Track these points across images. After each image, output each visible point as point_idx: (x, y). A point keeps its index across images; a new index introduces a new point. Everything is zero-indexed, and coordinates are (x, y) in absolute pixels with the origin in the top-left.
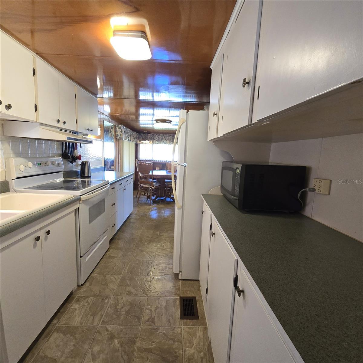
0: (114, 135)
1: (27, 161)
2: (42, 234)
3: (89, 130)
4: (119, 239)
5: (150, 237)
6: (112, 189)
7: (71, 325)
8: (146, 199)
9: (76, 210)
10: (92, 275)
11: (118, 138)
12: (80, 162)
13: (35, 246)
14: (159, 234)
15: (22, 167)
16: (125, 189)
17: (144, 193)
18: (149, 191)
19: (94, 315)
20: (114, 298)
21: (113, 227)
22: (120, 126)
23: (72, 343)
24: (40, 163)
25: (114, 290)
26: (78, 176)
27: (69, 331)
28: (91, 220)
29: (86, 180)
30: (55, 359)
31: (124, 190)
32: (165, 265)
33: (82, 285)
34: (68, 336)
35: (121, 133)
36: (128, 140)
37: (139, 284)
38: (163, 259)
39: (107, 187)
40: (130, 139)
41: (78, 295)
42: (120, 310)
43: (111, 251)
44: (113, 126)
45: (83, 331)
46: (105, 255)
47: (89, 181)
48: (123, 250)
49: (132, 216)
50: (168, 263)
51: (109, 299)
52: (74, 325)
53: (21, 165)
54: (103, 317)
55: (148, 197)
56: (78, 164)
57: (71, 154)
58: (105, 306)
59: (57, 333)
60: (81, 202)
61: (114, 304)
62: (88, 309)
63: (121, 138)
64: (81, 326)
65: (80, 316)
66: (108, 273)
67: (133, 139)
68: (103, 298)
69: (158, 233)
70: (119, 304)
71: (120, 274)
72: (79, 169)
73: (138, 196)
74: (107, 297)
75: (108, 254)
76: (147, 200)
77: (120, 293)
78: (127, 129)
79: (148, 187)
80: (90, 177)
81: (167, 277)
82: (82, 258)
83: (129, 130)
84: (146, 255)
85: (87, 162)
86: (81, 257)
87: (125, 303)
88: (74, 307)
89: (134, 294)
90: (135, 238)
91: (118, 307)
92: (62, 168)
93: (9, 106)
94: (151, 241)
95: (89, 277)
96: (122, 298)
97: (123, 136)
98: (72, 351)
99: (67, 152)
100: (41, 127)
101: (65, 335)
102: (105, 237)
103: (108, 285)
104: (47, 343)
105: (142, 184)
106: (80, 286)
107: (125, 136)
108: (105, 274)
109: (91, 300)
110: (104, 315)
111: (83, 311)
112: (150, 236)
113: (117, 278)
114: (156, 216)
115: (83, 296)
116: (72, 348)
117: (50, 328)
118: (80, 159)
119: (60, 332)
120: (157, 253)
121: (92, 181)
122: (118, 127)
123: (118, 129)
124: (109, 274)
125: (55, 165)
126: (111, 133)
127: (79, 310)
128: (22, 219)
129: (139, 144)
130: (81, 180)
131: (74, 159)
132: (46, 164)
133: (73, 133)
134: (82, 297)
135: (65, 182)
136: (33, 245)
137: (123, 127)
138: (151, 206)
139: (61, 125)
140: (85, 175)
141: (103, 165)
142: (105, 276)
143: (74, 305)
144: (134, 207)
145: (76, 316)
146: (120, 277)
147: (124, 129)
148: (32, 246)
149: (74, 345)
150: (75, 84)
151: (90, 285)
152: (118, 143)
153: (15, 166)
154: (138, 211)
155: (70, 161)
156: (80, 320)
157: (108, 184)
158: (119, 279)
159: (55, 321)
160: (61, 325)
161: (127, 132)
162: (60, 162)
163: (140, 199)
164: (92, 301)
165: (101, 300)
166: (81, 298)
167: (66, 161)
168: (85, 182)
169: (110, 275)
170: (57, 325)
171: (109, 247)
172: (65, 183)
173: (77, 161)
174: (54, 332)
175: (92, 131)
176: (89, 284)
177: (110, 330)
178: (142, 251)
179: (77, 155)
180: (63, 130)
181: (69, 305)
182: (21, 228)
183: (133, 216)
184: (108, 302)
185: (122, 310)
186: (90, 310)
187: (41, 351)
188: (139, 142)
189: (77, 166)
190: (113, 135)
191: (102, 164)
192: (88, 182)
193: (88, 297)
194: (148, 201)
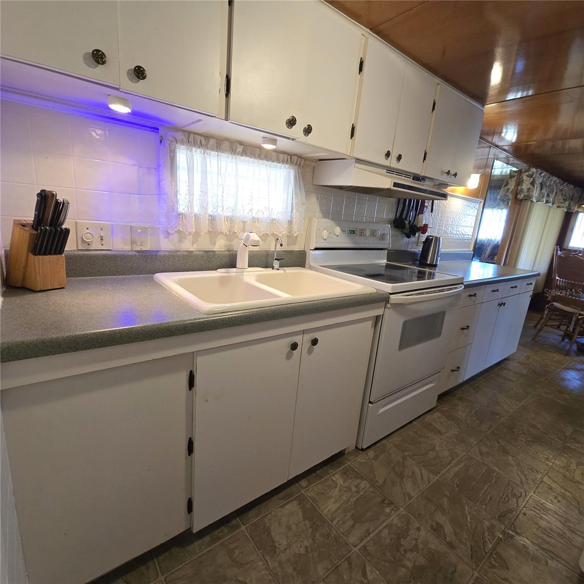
0: (512, 192)
1: (334, 225)
2: (303, 341)
3: (448, 173)
4: (460, 399)
5: (539, 429)
6: (470, 296)
7: (319, 508)
8: (560, 338)
9: (377, 317)
10: (385, 441)
11: (521, 197)
12: (423, 238)
13: (289, 356)
14: (568, 434)
15: (325, 234)
16: (504, 304)
17: (558, 324)
18: (573, 322)
19: (357, 519)
20: (404, 515)
21: (452, 371)
22: (533, 170)
23: (306, 543)
24: (354, 231)
25: (410, 497)
26: (414, 261)
27: (313, 516)
28: (404, 344)
29: (427, 270)
30: (275, 547)
31: (500, 305)
32: (560, 525)
33: (362, 450)
34: (307, 522)
35: (529, 186)
36: (547, 202)
37: (469, 524)
38: (558, 504)
39: (456, 288)
40: (551, 200)
41: (349, 463)
42: (405, 551)
43: (436, 415)
44: (515, 172)
45: (328, 535)
46: (422, 418)
47: (431, 272)
48: (461, 427)
49: (508, 364)
50: (573, 526)
51: (393, 509)
52: (322, 511)
53: (324, 230)
54: (369, 538)
55: (568, 336)
56: (420, 240)
57: (410, 221)
58: (382, 518)
59: (298, 505)
60: (388, 306)
61: (399, 527)
62: (353, 500)
63: (528, 198)
64: (330, 522)
65: (336, 504)
66: (414, 456)
67: (562, 201)
68: (384, 500)
69: (569, 430)
70: (408, 535)
71: (436, 473)
72: (419, 249)
73: (539, 327)
74: (392, 503)
75: (428, 418)
76: (563, 340)
77: (419, 515)
78: (549, 177)
79: (573, 314)
80: (436, 266)
81: (555, 561)
82: (371, 405)
83: (554, 178)
84: (513, 466)
85: (436, 238)
86: (370, 402)
87: (421, 546)
88: (336, 481)
89: (448, 539)
90: (498, 414)
91: (403, 542)
92: (388, 243)
93: (309, 128)
94: (537, 439)
95: (379, 441)
96: (419, 529)
97: (535, 194)
98: (300, 555)
99: (404, 217)
100: (357, 165)
101: (305, 519)
102: (431, 385)
103: (404, 479)
104: (280, 509)
105: (556, 302)
106: (359, 449)
107: (541, 194)
108: (406, 453)
109: (365, 487)
110: (372, 535)
111: (344, 498)
112: (539, 426)
113: (425, 477)
114: (575, 385)
115: (356, 472)
116: (302, 551)
117: (293, 488)
118: (424, 232)
119: (301, 505)
120: (546, 479)
121: (438, 274)
122: (527, 173)
123: (525, 178)
124: (414, 460)
125: (377, 236)
126: (507, 188)
127: (340, 491)
128: (273, 308)
129: (578, 212)
130: (419, 270)
131: (414, 230)
132: (362, 233)
133: (413, 179)
134: (354, 471)
135: (388, 266)
136: (287, 355)
137: (541, 174)
138: (567, 358)
139: (392, 163)
140: (426, 260)
141: (472, 249)
142: (404, 458)
143: (337, 477)
144: (519, 344)
145: (332, 497)
146: (434, 479)
147: (540, 176)
148: (285, 354)
149: (306, 548)
150: (437, 80)
151: (375, 459)
152: (519, 209)
153: (316, 231)
154: (528, 358)
155: (405, 234)
156: (334, 510)
157: (462, 284)
158: (429, 481)
159: (304, 483)
160: (307, 497)
161: (548, 184)
162: (387, 232)
163: (541, 334)
164: (364, 490)
165: (379, 500)
166: (351, 472)
167: (398, 233)
168: (424, 273)
169: (414, 463)
170: (303, 491)
171: (435, 406)
172: (389, 269)
173: (419, 235)
174: (295, 499)
175: (455, 175)
176: (373, 455)
177: (368, 578)
178: (505, 452)
179: (421, 224)
180: (395, 173)
181: (332, 471)
182: (266, 320)
183: (512, 365)
184: (389, 515)
185: (409, 555)
186: (354, 505)
187: (269, 516)
188: (576, 209)
189: (417, 243)
190: (510, 191)
191: (469, 247)
192: (430, 274)
193: (362, 478)
194: (563, 343)
